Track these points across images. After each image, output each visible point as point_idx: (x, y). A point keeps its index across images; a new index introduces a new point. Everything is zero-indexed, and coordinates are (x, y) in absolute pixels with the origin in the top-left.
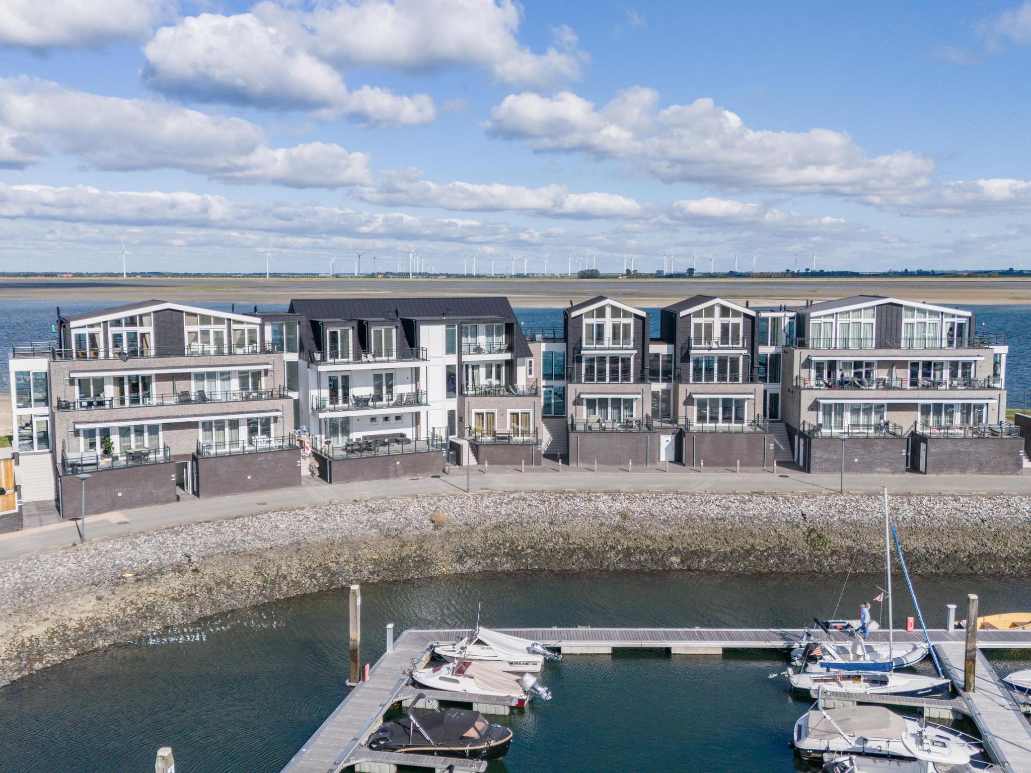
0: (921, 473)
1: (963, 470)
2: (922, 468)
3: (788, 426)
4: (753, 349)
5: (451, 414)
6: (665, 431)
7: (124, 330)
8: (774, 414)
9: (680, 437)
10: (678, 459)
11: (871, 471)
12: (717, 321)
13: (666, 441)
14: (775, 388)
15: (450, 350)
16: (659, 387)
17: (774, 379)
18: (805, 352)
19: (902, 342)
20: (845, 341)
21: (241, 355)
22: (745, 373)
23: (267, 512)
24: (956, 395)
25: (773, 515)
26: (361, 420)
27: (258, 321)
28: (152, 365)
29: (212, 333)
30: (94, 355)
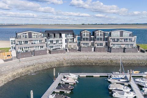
0: (125, 53)
1: (130, 52)
3: (108, 47)
4: (104, 37)
5: (66, 45)
6: (93, 47)
7: (24, 35)
8: (107, 45)
9: (95, 48)
10: (94, 51)
11: (119, 52)
12: (100, 33)
13: (93, 49)
14: (107, 42)
15: (66, 37)
16: (92, 41)
17: (107, 41)
18: (111, 37)
19: (123, 36)
20: (116, 36)
21: (39, 38)
22: (103, 40)
23: (43, 58)
24: (130, 43)
25: (106, 58)
26: (54, 46)
27: (41, 33)
28: (28, 39)
29: (35, 35)
30: (21, 38)
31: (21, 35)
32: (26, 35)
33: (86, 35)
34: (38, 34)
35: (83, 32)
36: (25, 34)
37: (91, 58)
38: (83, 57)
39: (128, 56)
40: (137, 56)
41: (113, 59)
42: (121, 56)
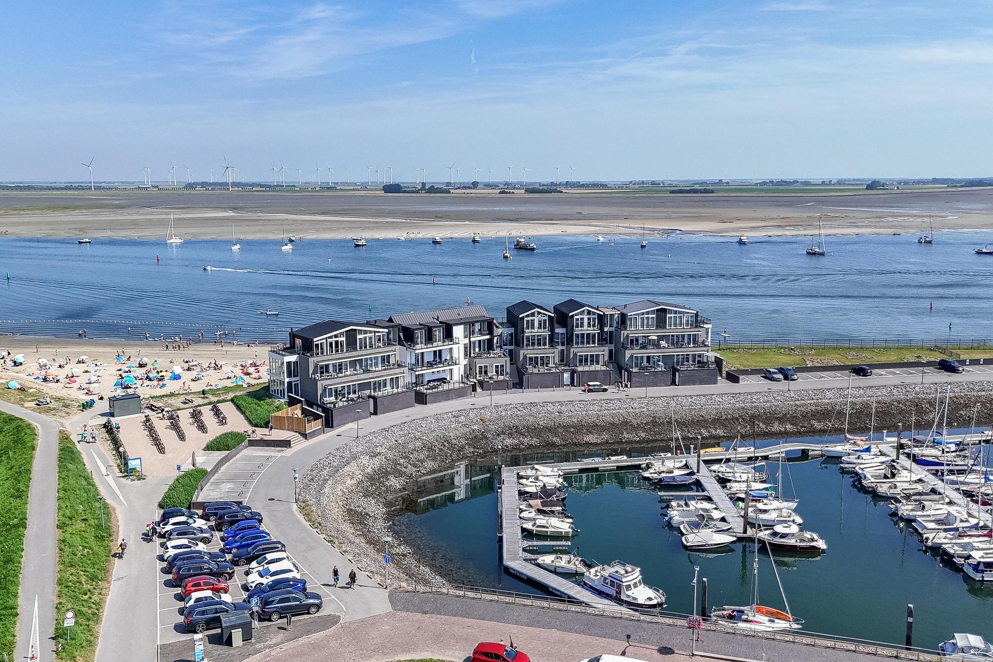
0: (677, 385)
1: (694, 383)
2: (677, 383)
3: (618, 365)
4: (601, 329)
6: (566, 371)
7: (333, 339)
8: (612, 360)
9: (573, 373)
10: (573, 384)
11: (656, 386)
12: (586, 317)
13: (567, 376)
14: (612, 347)
15: (466, 336)
17: (611, 343)
18: (626, 333)
19: (667, 326)
20: (643, 326)
21: (379, 347)
22: (598, 341)
23: (414, 420)
24: (690, 350)
25: (620, 408)
26: (428, 373)
27: (387, 330)
28: (346, 356)
29: (368, 338)
30: (322, 353)
31: (325, 341)
32: (340, 339)
33: (536, 325)
34: (377, 334)
35: (528, 316)
36: (336, 336)
37: (573, 409)
38: (545, 409)
39: (686, 396)
40: (715, 396)
41: (643, 410)
42: (666, 397)
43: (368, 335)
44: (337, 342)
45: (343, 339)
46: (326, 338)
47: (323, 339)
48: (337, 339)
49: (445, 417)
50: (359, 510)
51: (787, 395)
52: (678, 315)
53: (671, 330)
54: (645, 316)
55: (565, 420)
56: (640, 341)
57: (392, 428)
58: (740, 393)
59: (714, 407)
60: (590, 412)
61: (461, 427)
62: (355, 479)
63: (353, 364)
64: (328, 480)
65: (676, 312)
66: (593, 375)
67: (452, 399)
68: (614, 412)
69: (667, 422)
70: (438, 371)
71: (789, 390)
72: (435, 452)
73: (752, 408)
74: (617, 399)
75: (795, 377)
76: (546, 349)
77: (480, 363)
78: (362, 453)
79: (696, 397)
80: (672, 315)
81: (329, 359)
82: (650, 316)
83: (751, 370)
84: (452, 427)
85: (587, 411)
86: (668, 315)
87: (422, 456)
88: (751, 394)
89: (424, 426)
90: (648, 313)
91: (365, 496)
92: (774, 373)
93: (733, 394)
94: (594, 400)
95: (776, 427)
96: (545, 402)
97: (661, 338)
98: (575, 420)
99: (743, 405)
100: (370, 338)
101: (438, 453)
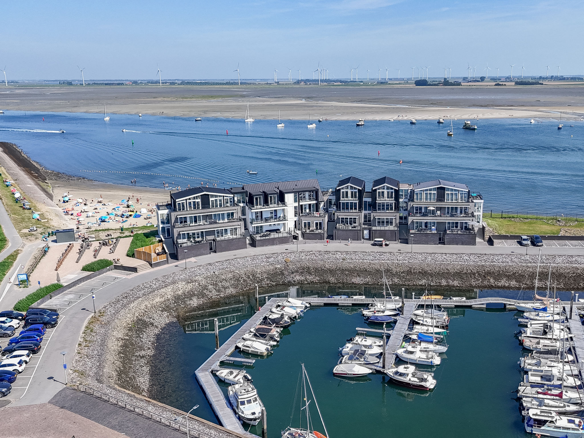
1: (457, 244)
6: (365, 229)
9: (370, 231)
10: (369, 239)
12: (386, 191)
14: (406, 213)
15: (295, 201)
16: (367, 212)
19: (445, 200)
20: (426, 199)
21: (227, 206)
22: (395, 208)
23: (236, 258)
24: (460, 219)
25: (388, 259)
26: (266, 226)
27: (232, 196)
28: (201, 212)
29: (218, 200)
30: (183, 209)
33: (349, 195)
34: (225, 198)
35: (343, 188)
37: (353, 258)
38: (334, 256)
39: (442, 253)
40: (464, 255)
41: (405, 262)
42: (427, 253)
43: (218, 198)
44: (194, 202)
45: (199, 200)
46: (186, 200)
47: (184, 200)
48: (194, 200)
49: (260, 258)
50: (147, 320)
51: (523, 258)
52: (454, 192)
53: (448, 203)
54: (428, 192)
55: (346, 265)
56: (423, 211)
57: (216, 264)
58: (485, 254)
59: (460, 263)
60: (365, 261)
61: (268, 265)
62: (164, 298)
63: (206, 217)
64: (140, 297)
65: (452, 190)
66: (383, 234)
67: (277, 245)
68: (383, 261)
69: (419, 272)
70: (274, 224)
71: (527, 255)
72: (240, 281)
73: (490, 266)
74: (390, 252)
75: (540, 244)
76: (357, 212)
77: (305, 220)
78: (182, 280)
79: (449, 255)
80: (450, 192)
81: (188, 213)
82: (432, 192)
83: (511, 236)
84: (262, 264)
85: (363, 260)
86: (446, 192)
87: (228, 284)
88: (493, 255)
89: (241, 263)
90: (430, 190)
91: (162, 311)
92: (524, 240)
93: (480, 254)
94: (372, 252)
95: (503, 282)
96: (337, 251)
97: (440, 209)
98: (352, 266)
99: (484, 263)
100: (220, 201)
101: (242, 283)
